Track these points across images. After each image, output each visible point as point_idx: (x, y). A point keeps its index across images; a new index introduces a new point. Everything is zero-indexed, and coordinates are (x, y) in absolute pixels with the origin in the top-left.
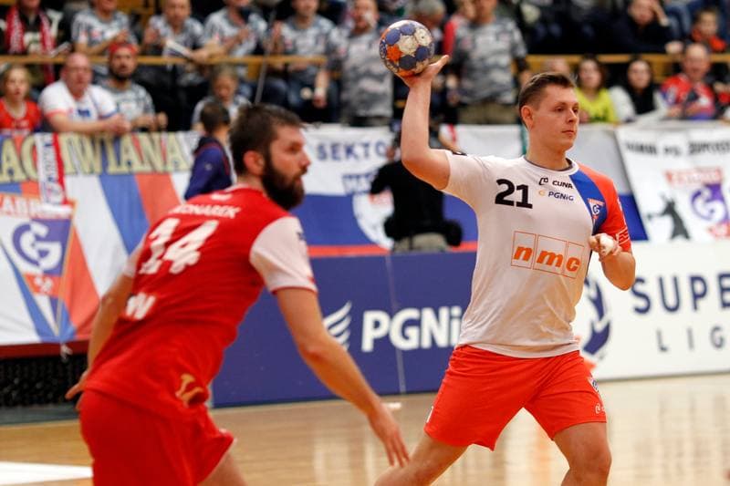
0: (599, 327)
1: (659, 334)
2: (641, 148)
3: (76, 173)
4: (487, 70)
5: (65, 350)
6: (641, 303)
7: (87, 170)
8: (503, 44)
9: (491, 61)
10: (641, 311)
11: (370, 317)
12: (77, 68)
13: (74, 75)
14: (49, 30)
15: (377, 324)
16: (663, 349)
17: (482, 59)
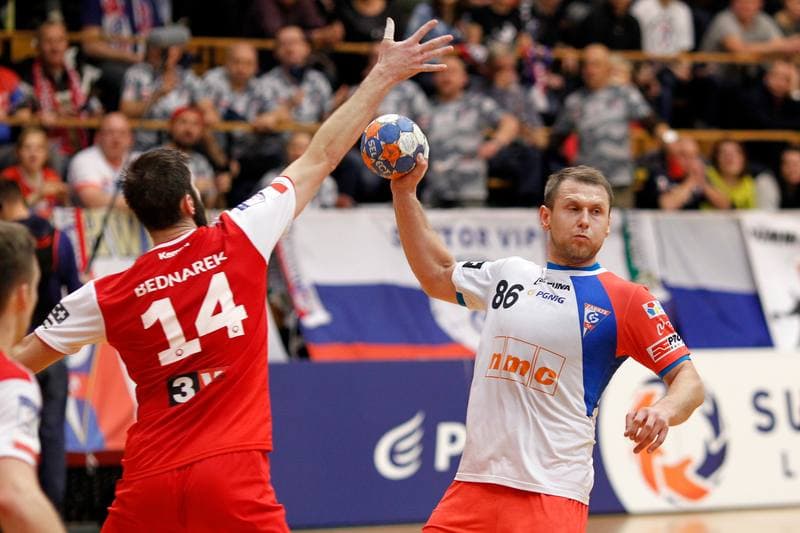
0: (715, 447)
1: (785, 459)
2: (773, 237)
3: (110, 255)
4: (595, 142)
5: (91, 461)
6: (764, 421)
7: (124, 251)
8: (618, 111)
9: (601, 131)
10: (765, 429)
11: (445, 430)
12: (112, 131)
13: (109, 139)
14: (80, 86)
15: (453, 439)
16: (789, 474)
17: (591, 130)
